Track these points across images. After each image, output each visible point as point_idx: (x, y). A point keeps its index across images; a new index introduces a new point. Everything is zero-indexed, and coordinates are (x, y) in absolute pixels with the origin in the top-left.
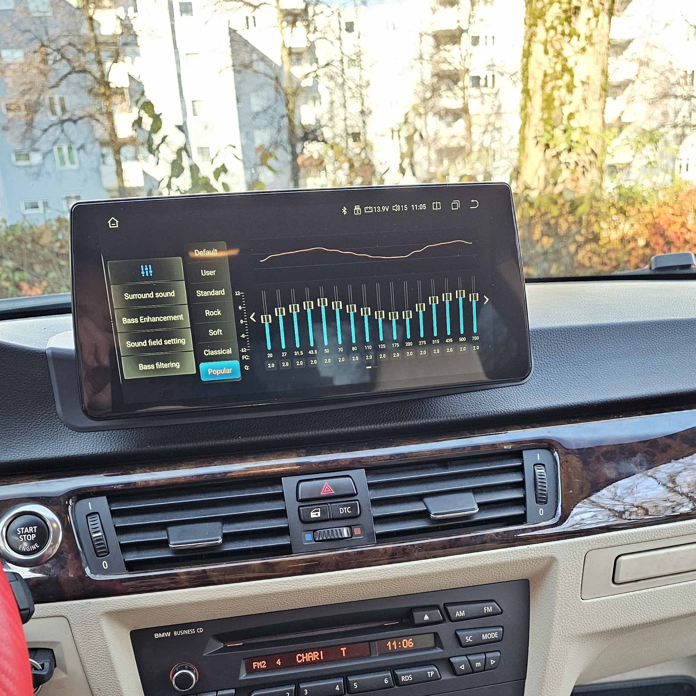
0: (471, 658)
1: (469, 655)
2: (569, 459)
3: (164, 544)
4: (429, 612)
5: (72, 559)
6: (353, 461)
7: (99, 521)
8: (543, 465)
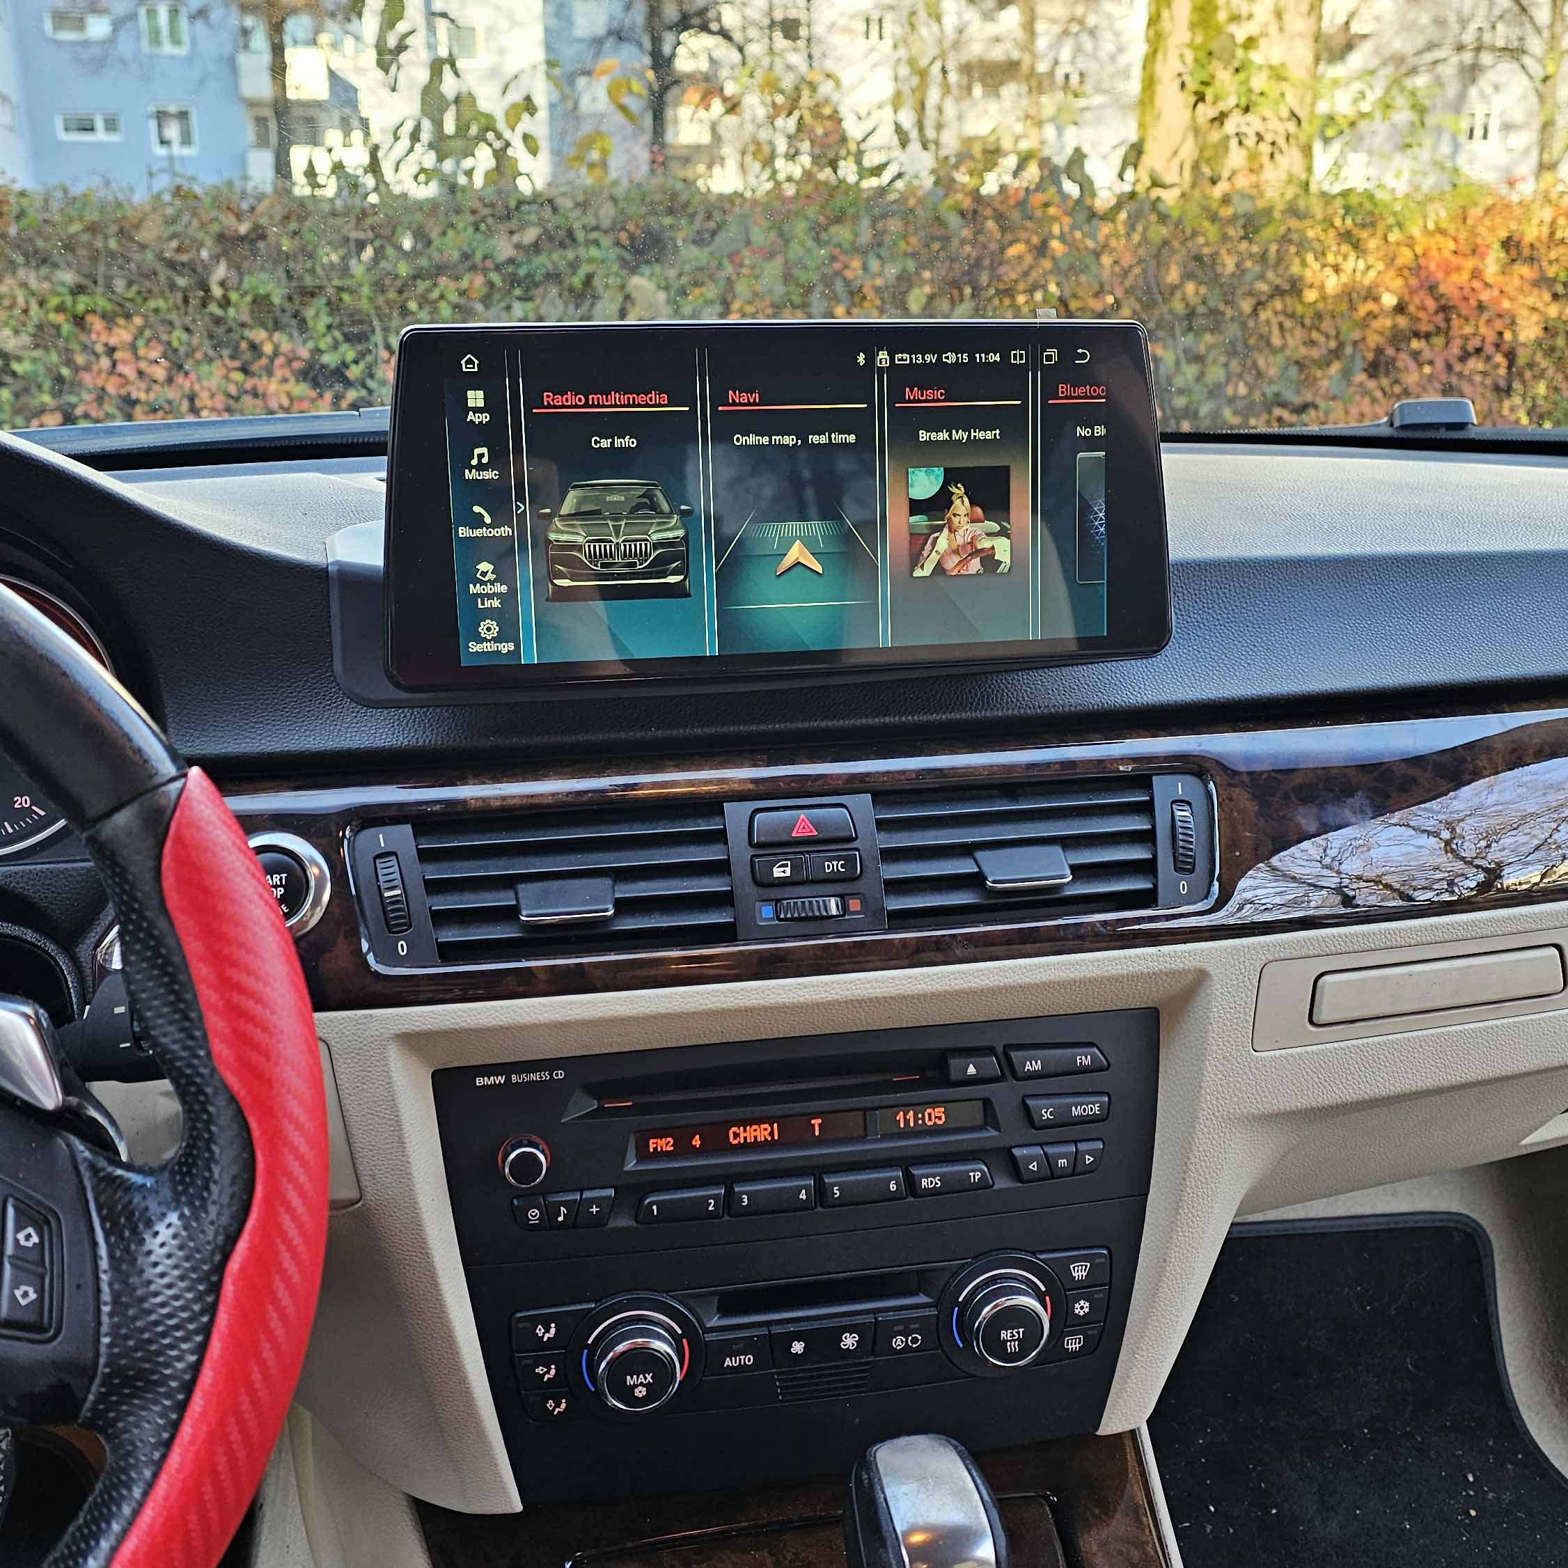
0: (1050, 1150)
1: (1046, 1144)
2: (1234, 796)
3: (510, 914)
4: (978, 1060)
6: (853, 777)
7: (396, 868)
8: (1189, 804)
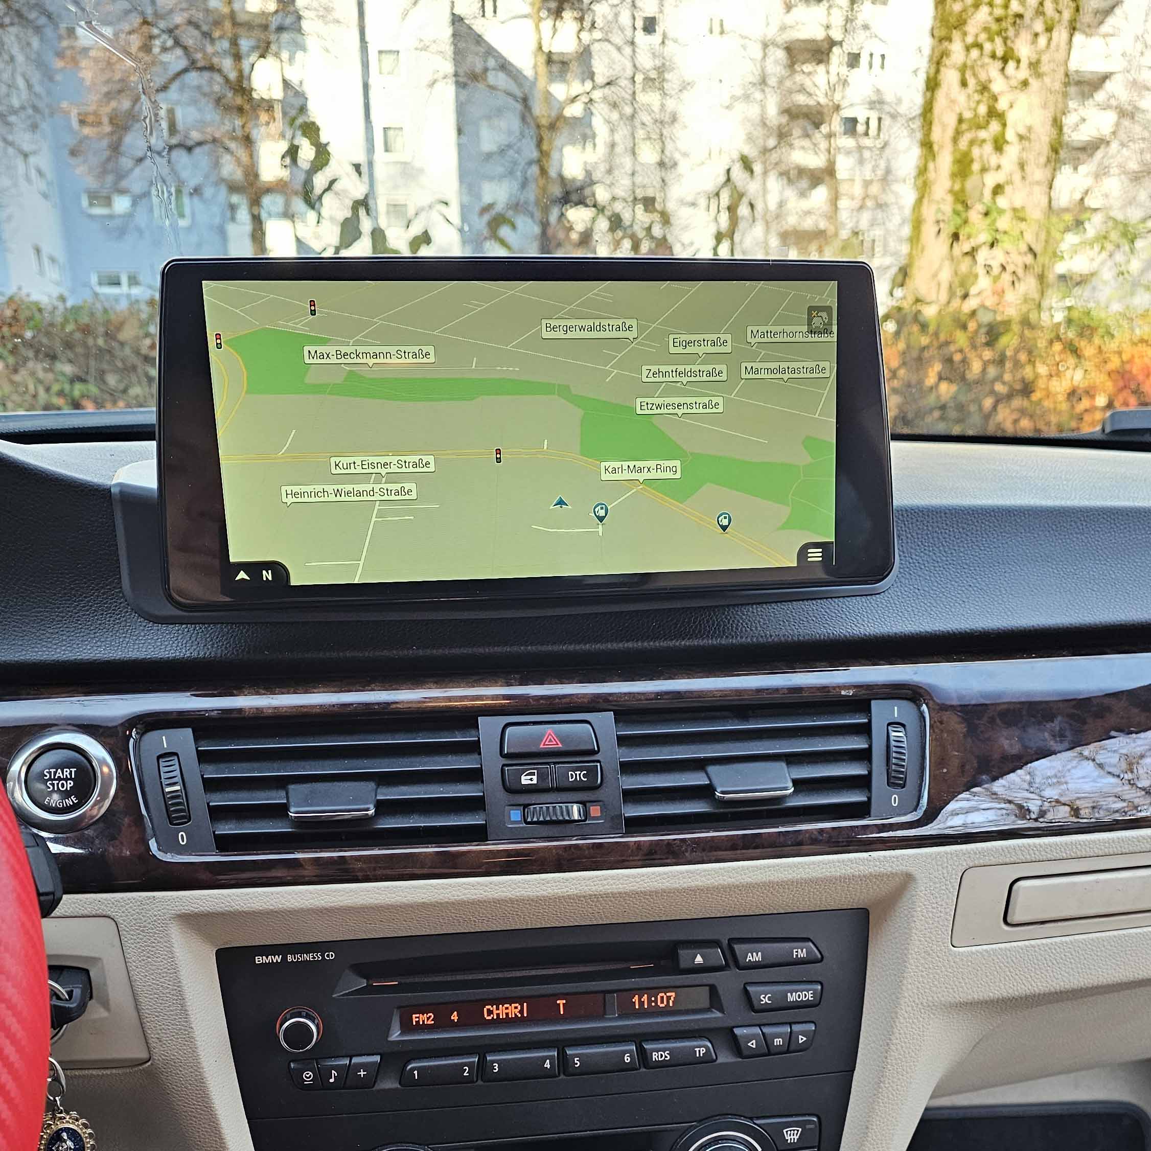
0: (766, 1030)
1: (764, 1025)
2: (945, 718)
3: (280, 811)
4: (705, 950)
5: (129, 826)
6: (597, 698)
7: (177, 767)
8: (903, 726)
